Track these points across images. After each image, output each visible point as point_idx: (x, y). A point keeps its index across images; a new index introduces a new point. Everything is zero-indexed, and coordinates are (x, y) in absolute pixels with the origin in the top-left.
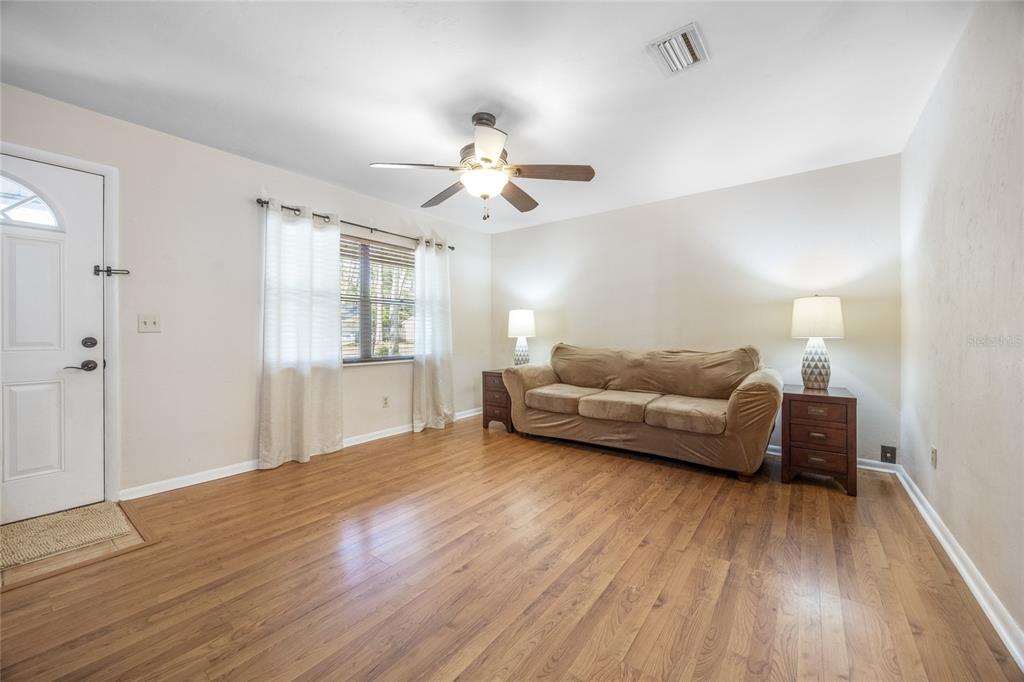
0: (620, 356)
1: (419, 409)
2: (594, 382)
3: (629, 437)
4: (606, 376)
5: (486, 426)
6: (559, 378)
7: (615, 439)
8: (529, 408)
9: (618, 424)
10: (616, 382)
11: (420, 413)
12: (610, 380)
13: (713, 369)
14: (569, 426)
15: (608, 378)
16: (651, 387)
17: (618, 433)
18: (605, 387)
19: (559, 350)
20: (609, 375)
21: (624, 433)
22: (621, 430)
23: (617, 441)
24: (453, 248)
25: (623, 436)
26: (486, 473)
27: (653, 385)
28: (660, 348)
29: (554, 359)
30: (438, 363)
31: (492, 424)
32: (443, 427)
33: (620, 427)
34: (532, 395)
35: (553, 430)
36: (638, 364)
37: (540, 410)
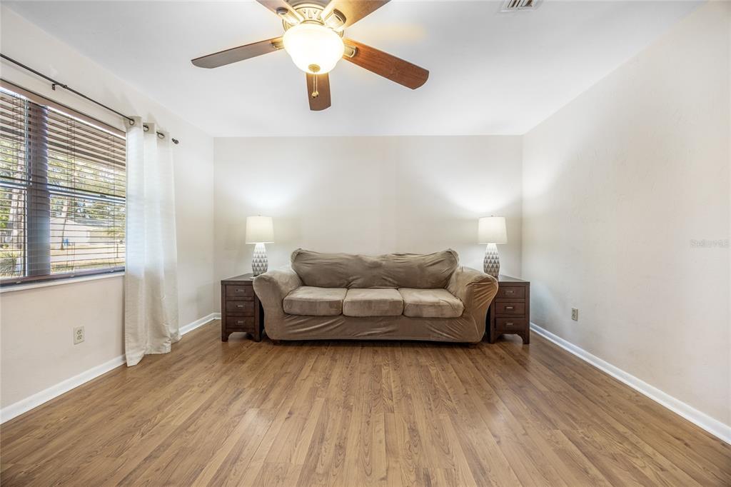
0: (358, 259)
1: (135, 335)
2: (338, 283)
3: (390, 328)
4: (349, 277)
5: (225, 339)
6: (304, 281)
7: (378, 332)
8: (287, 314)
9: (380, 319)
10: (359, 281)
11: (137, 340)
12: (353, 280)
13: (432, 267)
14: (332, 327)
15: (351, 278)
16: (388, 283)
17: (380, 327)
18: (348, 286)
19: (299, 256)
20: (352, 276)
21: (384, 326)
22: (382, 324)
23: (380, 333)
24: (176, 142)
25: (385, 329)
26: (275, 405)
27: (390, 282)
28: (390, 251)
29: (297, 264)
30: (162, 275)
31: (235, 335)
32: (168, 349)
33: (381, 321)
34: (291, 301)
35: (314, 333)
36: (376, 266)
37: (300, 316)
